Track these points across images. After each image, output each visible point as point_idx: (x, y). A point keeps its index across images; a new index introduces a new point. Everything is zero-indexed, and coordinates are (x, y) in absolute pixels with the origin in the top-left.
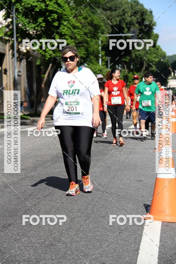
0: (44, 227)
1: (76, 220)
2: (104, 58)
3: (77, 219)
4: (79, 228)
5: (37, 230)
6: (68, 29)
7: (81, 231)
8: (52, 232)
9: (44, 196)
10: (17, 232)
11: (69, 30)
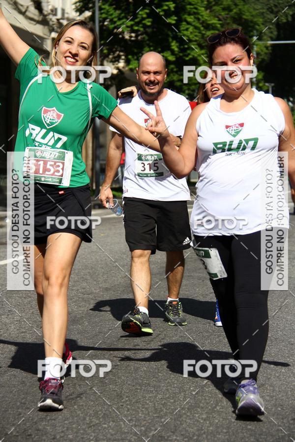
0: (146, 403)
1: (207, 390)
2: (261, 85)
3: (209, 387)
4: (214, 406)
5: (133, 408)
6: (195, 30)
7: (218, 412)
8: (162, 413)
9: (145, 341)
10: (93, 411)
11: (197, 31)
